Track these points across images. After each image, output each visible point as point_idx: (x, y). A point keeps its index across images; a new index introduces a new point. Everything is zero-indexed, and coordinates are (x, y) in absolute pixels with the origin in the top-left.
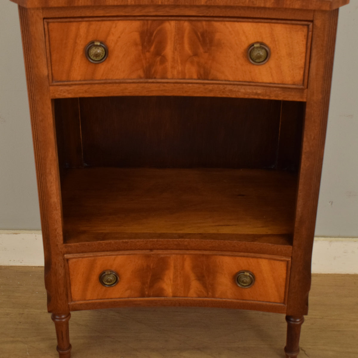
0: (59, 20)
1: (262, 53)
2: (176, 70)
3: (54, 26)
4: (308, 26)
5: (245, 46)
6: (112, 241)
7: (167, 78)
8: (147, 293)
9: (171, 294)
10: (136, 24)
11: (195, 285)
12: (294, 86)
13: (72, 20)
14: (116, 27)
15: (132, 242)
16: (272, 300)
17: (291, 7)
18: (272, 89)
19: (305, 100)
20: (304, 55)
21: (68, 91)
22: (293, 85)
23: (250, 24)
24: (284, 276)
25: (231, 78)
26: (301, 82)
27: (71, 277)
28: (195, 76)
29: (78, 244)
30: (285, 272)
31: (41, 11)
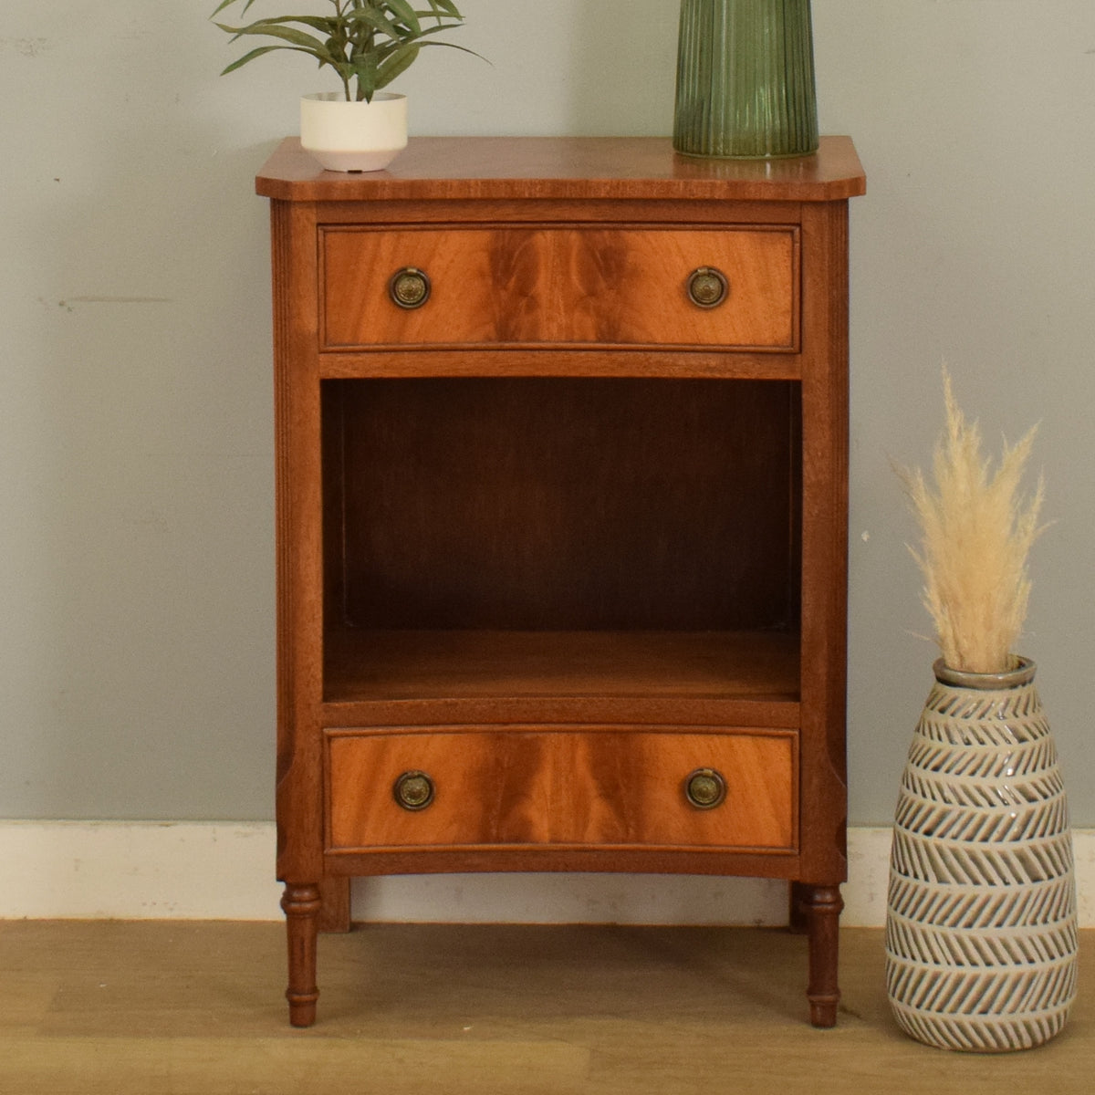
0: (345, 228)
1: (714, 286)
2: (555, 324)
3: (336, 239)
4: (792, 232)
5: (682, 275)
6: (425, 702)
7: (539, 341)
8: (494, 831)
9: (547, 836)
10: (483, 237)
11: (598, 809)
12: (778, 349)
13: (368, 228)
14: (446, 242)
15: (464, 702)
16: (767, 841)
17: (757, 197)
18: (736, 356)
19: (797, 377)
20: (789, 287)
21: (352, 363)
22: (774, 346)
23: (688, 234)
24: (787, 775)
25: (659, 339)
26: (789, 341)
27: (334, 784)
28: (592, 337)
29: (352, 704)
30: (788, 764)
31: (314, 211)
